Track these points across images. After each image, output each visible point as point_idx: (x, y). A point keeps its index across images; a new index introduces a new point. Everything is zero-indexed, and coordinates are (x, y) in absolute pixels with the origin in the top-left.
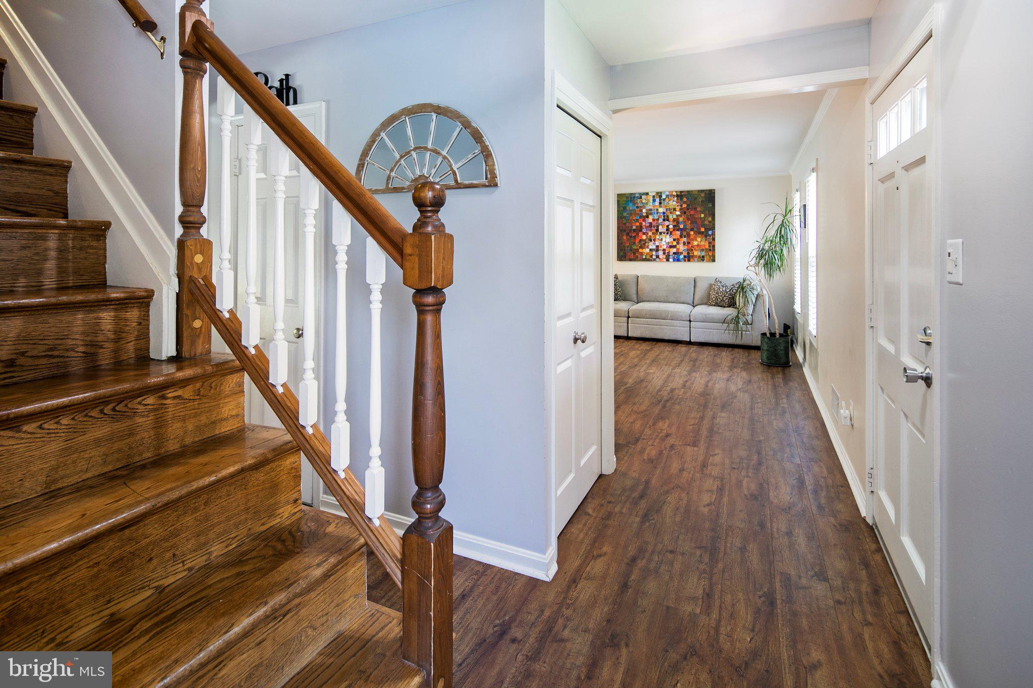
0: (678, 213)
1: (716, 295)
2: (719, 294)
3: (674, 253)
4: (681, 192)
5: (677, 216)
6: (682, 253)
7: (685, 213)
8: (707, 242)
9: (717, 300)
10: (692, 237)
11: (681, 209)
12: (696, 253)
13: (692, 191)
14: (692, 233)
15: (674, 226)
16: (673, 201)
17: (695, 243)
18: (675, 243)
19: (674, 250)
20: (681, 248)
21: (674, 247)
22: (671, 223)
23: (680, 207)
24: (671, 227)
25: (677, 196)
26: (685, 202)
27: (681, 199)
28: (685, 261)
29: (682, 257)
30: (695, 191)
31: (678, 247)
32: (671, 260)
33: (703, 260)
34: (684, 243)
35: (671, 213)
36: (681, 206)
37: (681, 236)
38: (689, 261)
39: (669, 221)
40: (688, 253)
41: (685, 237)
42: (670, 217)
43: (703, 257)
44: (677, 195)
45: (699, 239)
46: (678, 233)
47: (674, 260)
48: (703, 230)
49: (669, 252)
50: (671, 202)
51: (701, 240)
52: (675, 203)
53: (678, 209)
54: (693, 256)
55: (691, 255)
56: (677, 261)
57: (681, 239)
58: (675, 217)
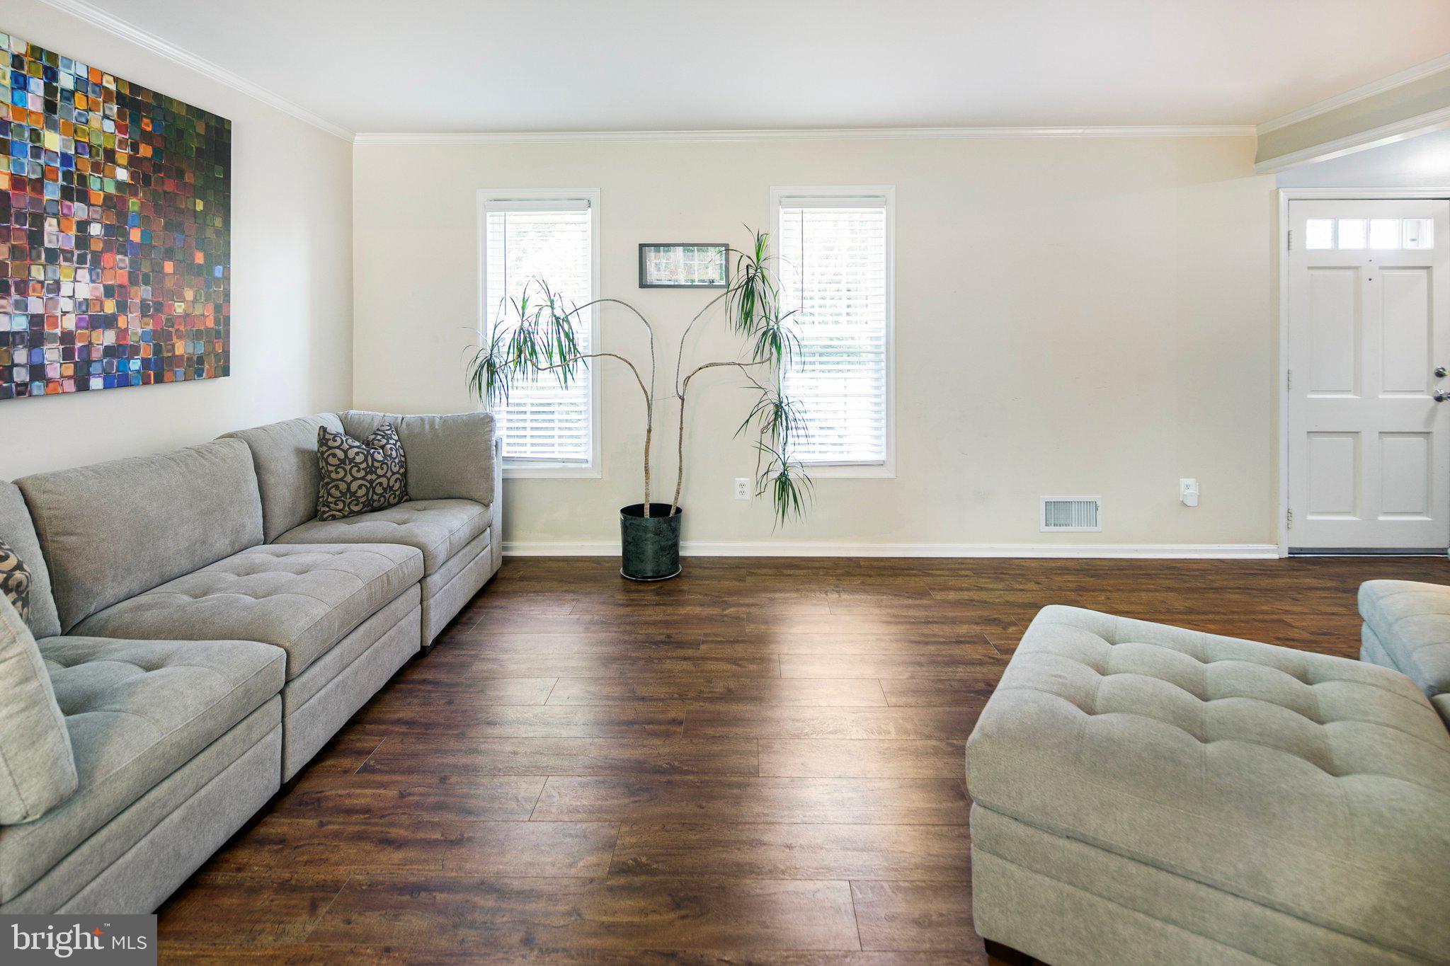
0: (122, 175)
1: (369, 477)
2: (379, 472)
3: (109, 351)
4: (135, 88)
5: (120, 185)
6: (135, 350)
7: (147, 181)
8: (211, 306)
9: (374, 492)
10: (169, 283)
11: (134, 162)
12: (181, 348)
13: (170, 100)
14: (169, 267)
15: (108, 229)
16: (106, 117)
17: (179, 308)
18: (110, 307)
19: (109, 338)
20: (134, 325)
21: (108, 322)
22: (97, 213)
23: (128, 150)
24: (95, 229)
25: (121, 99)
26: (147, 137)
27: (136, 121)
28: (146, 382)
29: (135, 365)
30: (180, 103)
31: (122, 322)
32: (96, 383)
33: (200, 373)
34: (144, 308)
35: (96, 167)
36: (135, 147)
37: (133, 279)
38: (159, 379)
39: (89, 205)
40: (157, 350)
41: (146, 283)
42: (94, 184)
43: (200, 360)
44: (118, 93)
45: (189, 294)
46: (123, 261)
47: (108, 385)
48: (199, 258)
49: (88, 348)
50: (95, 118)
51: (195, 297)
52: (109, 126)
53: (123, 155)
54: (175, 360)
55: (166, 355)
56: (120, 386)
57: (133, 290)
58: (111, 188)
